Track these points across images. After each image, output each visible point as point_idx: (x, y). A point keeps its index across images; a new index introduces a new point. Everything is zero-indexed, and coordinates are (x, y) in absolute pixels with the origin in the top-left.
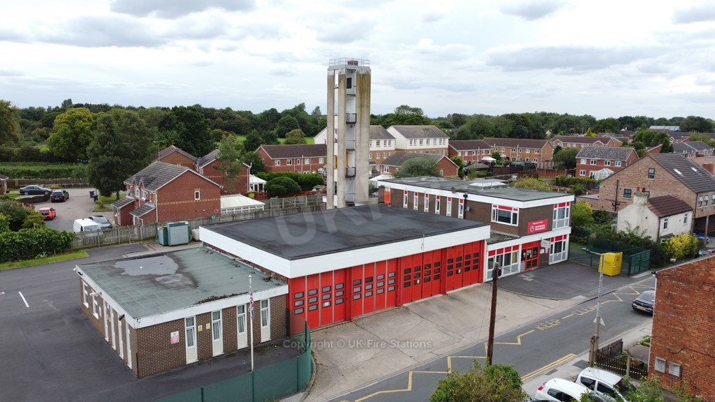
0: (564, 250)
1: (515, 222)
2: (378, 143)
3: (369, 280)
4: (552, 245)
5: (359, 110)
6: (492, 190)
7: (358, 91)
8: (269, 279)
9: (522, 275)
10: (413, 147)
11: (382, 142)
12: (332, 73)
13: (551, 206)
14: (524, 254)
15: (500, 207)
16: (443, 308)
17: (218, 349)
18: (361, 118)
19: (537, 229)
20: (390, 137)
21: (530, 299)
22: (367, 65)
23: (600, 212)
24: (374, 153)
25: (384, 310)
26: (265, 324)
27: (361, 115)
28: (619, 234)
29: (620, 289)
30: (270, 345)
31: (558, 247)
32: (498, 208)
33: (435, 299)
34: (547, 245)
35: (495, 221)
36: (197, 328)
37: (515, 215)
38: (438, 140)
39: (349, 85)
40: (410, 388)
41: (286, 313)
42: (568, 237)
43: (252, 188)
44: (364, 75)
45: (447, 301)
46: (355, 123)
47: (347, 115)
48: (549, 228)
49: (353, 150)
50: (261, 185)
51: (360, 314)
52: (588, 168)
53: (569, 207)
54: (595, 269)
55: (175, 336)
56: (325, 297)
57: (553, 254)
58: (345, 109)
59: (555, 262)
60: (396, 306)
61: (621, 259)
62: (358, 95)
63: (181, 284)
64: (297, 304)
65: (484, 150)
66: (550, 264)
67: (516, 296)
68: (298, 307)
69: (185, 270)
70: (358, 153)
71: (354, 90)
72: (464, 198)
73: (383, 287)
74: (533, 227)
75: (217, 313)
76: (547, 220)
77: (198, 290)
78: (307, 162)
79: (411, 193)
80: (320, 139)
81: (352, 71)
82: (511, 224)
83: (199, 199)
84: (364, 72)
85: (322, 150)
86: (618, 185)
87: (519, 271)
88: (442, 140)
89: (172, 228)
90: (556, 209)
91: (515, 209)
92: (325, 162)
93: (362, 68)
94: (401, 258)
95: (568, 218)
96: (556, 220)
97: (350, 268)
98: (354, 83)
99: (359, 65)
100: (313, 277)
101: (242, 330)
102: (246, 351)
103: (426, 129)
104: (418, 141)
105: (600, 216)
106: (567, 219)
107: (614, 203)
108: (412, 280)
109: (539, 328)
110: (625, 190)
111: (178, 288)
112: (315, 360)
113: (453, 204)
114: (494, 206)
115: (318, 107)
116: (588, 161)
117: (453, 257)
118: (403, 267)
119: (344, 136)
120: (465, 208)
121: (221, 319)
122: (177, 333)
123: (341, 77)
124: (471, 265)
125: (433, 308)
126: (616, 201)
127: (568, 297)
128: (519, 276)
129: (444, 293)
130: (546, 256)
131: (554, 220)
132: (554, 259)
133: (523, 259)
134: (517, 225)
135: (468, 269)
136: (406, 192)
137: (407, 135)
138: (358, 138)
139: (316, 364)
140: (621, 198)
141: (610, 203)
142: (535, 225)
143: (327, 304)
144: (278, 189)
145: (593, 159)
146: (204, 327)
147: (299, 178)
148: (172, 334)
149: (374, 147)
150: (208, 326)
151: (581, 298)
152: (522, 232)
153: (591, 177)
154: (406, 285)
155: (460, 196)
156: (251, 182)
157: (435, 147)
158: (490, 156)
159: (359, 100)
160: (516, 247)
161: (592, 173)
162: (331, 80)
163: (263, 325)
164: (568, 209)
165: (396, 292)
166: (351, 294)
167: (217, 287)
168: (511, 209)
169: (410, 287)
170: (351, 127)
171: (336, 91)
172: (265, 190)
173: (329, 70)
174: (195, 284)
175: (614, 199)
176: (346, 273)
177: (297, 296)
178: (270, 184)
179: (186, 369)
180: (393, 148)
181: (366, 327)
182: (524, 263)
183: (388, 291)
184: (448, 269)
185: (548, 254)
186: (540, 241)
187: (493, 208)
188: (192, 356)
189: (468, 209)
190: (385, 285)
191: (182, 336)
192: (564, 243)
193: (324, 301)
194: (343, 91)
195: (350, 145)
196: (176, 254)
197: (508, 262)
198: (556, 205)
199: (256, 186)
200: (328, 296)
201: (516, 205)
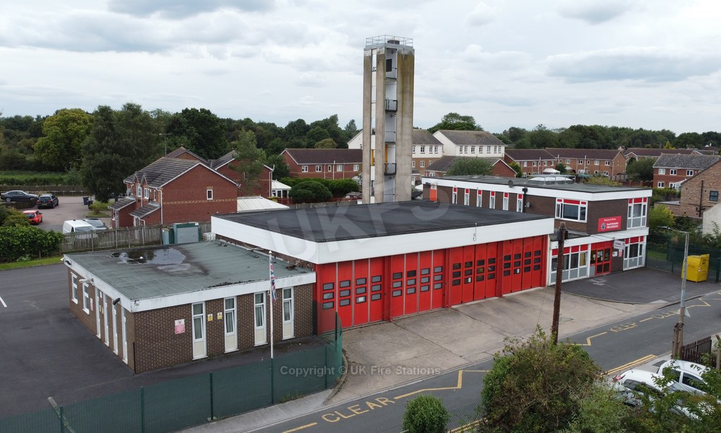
0: (640, 254)
1: (583, 218)
2: (422, 150)
3: (412, 274)
4: (626, 248)
5: (400, 96)
6: (556, 185)
7: (399, 73)
8: (292, 268)
9: (592, 280)
10: (463, 155)
11: (427, 148)
12: (369, 53)
13: (625, 202)
14: (594, 256)
15: (566, 201)
16: (499, 310)
17: (231, 343)
18: (403, 106)
19: (608, 227)
20: (438, 143)
21: (602, 302)
22: (410, 45)
23: (682, 218)
24: (418, 160)
25: (429, 311)
26: (287, 317)
27: (403, 103)
28: (705, 238)
29: (707, 295)
30: (293, 343)
31: (634, 251)
32: (563, 202)
33: (489, 301)
34: (621, 247)
35: (559, 218)
36: (207, 317)
37: (583, 209)
38: (492, 148)
39: (389, 68)
40: (459, 386)
41: (313, 307)
42: (645, 239)
43: (275, 194)
44: (406, 56)
45: (505, 304)
46: (395, 111)
47: (386, 101)
48: (623, 227)
49: (394, 143)
50: (285, 191)
51: (402, 314)
52: (667, 179)
53: (646, 203)
54: (677, 276)
55: (180, 325)
56: (360, 291)
57: (628, 258)
58: (384, 95)
59: (630, 268)
60: (443, 307)
61: (707, 263)
62: (399, 79)
63: (188, 272)
64: (326, 296)
65: (546, 161)
66: (624, 269)
67: (585, 300)
68: (328, 300)
69: (194, 261)
70: (399, 147)
71: (394, 73)
72: (523, 193)
73: (428, 284)
74: (604, 224)
75: (230, 302)
76: (620, 217)
77: (208, 277)
78: (339, 169)
79: (461, 191)
80: (354, 144)
81: (392, 51)
82: (579, 221)
83: (212, 199)
84: (406, 52)
85: (357, 155)
86: (702, 187)
87: (588, 275)
88: (498, 148)
89: (179, 229)
90: (632, 205)
91: (583, 203)
92: (361, 169)
93: (404, 48)
94: (449, 249)
95: (646, 216)
96: (631, 218)
97: (390, 256)
98: (395, 64)
99: (401, 43)
100: (345, 265)
101: (260, 324)
102: (265, 348)
103: (478, 135)
104: (469, 148)
105: (682, 223)
106: (643, 217)
107: (699, 208)
108: (462, 277)
109: (612, 330)
110: (711, 192)
111: (185, 275)
112: (347, 358)
113: (510, 201)
114: (559, 200)
115: (353, 121)
116: (667, 171)
117: (511, 253)
118: (452, 261)
119: (383, 126)
120: (524, 204)
121: (235, 309)
122: (183, 321)
123: (379, 57)
124: (532, 265)
125: (488, 310)
126: (701, 206)
127: (647, 301)
128: (588, 280)
129: (500, 296)
130: (619, 260)
131: (628, 218)
132: (629, 264)
133: (592, 262)
134: (585, 221)
135: (528, 269)
136: (455, 189)
137: (456, 141)
138: (399, 129)
139: (348, 362)
140: (706, 201)
141: (694, 208)
142: (606, 222)
143: (361, 299)
144: (305, 194)
145: (673, 169)
146: (215, 316)
147: (330, 184)
148: (177, 322)
149: (418, 153)
150: (220, 316)
151: (661, 302)
152: (592, 229)
153: (671, 188)
154: (456, 283)
155: (518, 190)
156: (273, 187)
157: (489, 155)
158: (553, 167)
159: (400, 85)
160: (584, 247)
161: (672, 185)
162: (368, 61)
163: (286, 320)
164: (644, 206)
165: (444, 291)
166: (389, 288)
167: (231, 274)
168: (578, 202)
169: (461, 286)
170: (391, 116)
171: (374, 74)
172: (290, 196)
173: (365, 50)
174: (205, 272)
175: (699, 203)
176: (384, 262)
177: (326, 287)
178: (296, 189)
179: (192, 365)
180: (439, 155)
181: (407, 327)
182: (594, 267)
183: (434, 289)
184: (505, 267)
185: (622, 258)
186: (612, 242)
187: (557, 203)
188: (200, 349)
189: (528, 205)
190: (431, 280)
191: (188, 325)
192: (641, 245)
193: (358, 295)
194: (381, 74)
195: (389, 137)
196: (184, 246)
197: (575, 265)
198: (630, 200)
199: (279, 192)
200: (363, 290)
201: (584, 197)
